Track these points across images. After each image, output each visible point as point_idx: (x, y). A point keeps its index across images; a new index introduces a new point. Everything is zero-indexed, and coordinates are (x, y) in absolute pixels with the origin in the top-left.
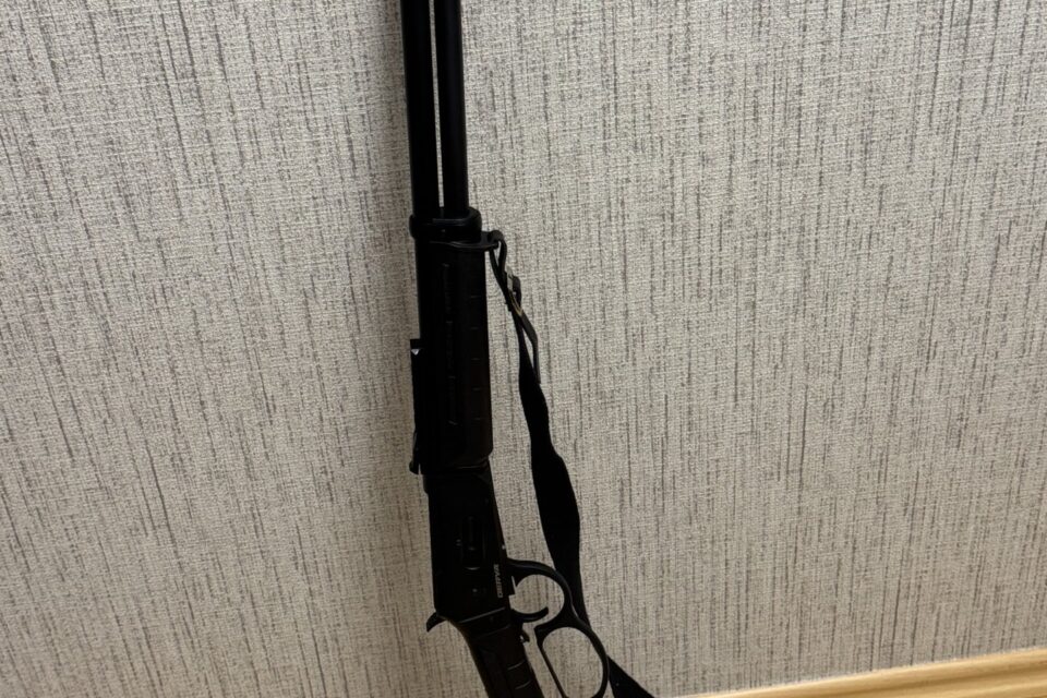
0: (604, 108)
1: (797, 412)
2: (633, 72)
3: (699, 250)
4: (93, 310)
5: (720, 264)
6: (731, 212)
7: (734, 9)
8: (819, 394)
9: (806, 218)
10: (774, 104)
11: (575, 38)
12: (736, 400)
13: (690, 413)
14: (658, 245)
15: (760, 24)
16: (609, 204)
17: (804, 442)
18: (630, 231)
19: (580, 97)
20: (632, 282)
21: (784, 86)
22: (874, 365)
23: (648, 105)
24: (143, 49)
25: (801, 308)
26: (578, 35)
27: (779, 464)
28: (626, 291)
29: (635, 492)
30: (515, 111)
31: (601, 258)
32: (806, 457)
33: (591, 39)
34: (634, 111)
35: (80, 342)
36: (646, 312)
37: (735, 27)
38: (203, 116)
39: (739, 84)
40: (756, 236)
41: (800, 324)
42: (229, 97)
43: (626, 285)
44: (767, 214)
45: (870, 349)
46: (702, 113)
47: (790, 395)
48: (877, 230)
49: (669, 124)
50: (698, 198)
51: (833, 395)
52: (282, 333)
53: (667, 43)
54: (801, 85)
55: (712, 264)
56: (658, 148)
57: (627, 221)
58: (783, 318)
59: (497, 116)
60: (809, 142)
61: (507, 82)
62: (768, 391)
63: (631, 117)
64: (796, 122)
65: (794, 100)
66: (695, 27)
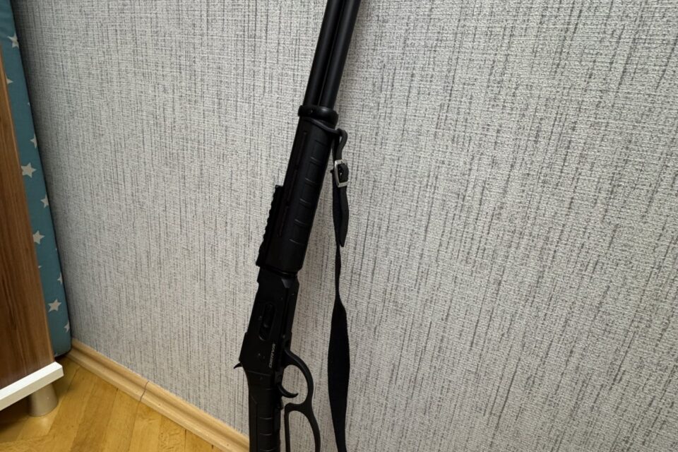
0: (441, 106)
1: (508, 375)
2: (464, 84)
3: (475, 229)
4: (199, 157)
5: (486, 244)
6: (502, 208)
7: (542, 49)
8: (526, 368)
9: (552, 231)
10: (552, 132)
11: (435, 51)
12: (471, 346)
13: (442, 340)
14: (451, 215)
15: (558, 65)
16: (429, 176)
17: (507, 398)
18: (437, 199)
19: (429, 94)
20: (430, 235)
21: (563, 119)
22: (571, 366)
23: (468, 111)
24: (239, 18)
25: (531, 299)
26: (438, 49)
27: (487, 404)
28: (425, 240)
29: (399, 376)
30: (391, 95)
31: (416, 212)
32: (505, 409)
33: (444, 54)
34: (458, 113)
35: (192, 172)
36: (433, 259)
37: (539, 64)
38: (254, 61)
39: (531, 109)
40: (514, 232)
41: (527, 311)
42: (266, 53)
43: (425, 236)
44: (526, 218)
45: (571, 352)
46: (501, 126)
47: (507, 359)
48: (603, 260)
49: (477, 128)
50: (483, 190)
51: (536, 374)
52: (261, 198)
53: (490, 67)
54: (575, 123)
55: (480, 241)
56: (467, 145)
57: (436, 191)
58: (517, 301)
59: (381, 96)
60: (570, 170)
61: (391, 74)
62: (493, 350)
63: (455, 117)
64: (564, 152)
65: (567, 133)
66: (511, 59)
